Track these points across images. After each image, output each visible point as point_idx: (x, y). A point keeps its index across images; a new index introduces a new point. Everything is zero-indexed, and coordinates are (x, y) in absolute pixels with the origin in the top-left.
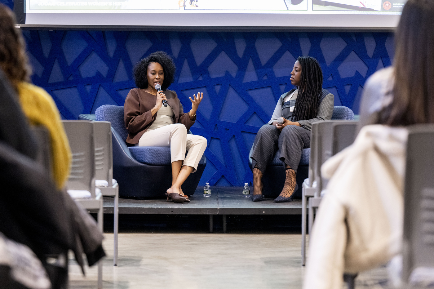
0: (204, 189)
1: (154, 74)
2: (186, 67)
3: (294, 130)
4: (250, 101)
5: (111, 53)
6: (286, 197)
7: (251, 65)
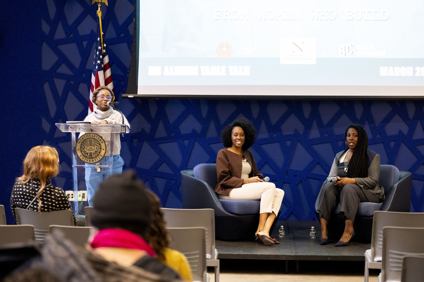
0: (280, 231)
1: (236, 136)
2: (263, 127)
3: (352, 189)
4: (314, 154)
5: (204, 115)
6: (345, 242)
7: (315, 124)
